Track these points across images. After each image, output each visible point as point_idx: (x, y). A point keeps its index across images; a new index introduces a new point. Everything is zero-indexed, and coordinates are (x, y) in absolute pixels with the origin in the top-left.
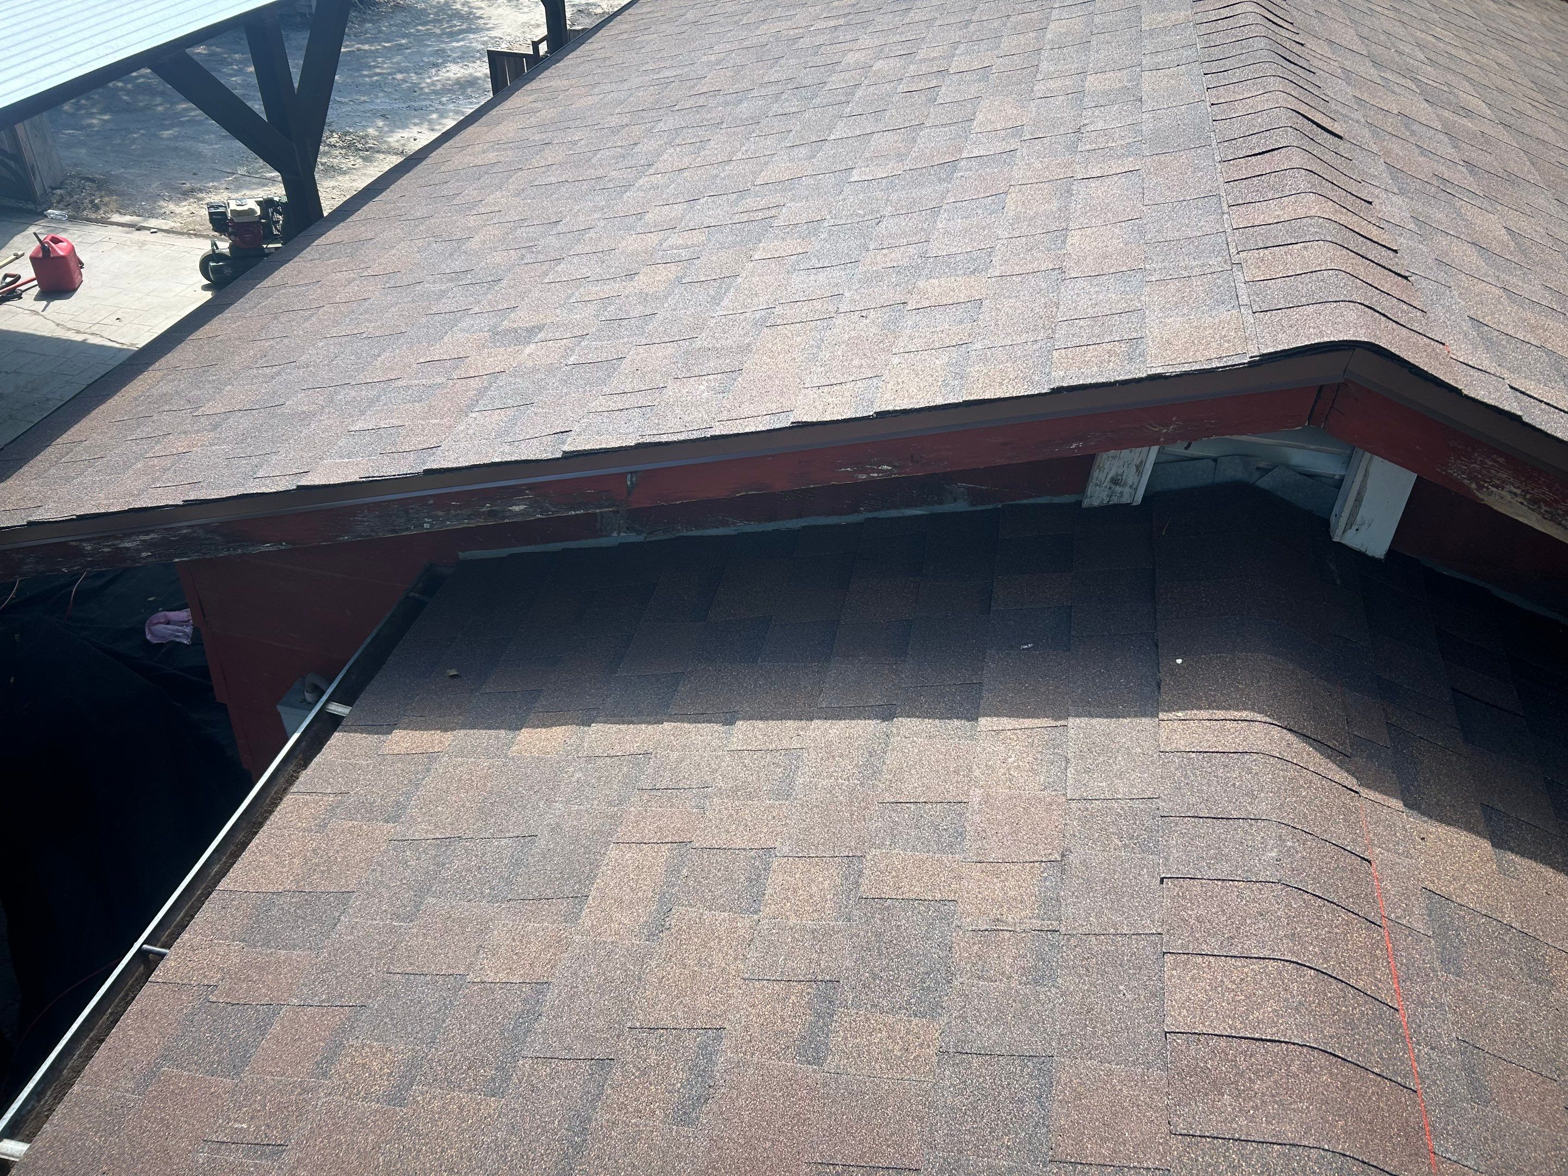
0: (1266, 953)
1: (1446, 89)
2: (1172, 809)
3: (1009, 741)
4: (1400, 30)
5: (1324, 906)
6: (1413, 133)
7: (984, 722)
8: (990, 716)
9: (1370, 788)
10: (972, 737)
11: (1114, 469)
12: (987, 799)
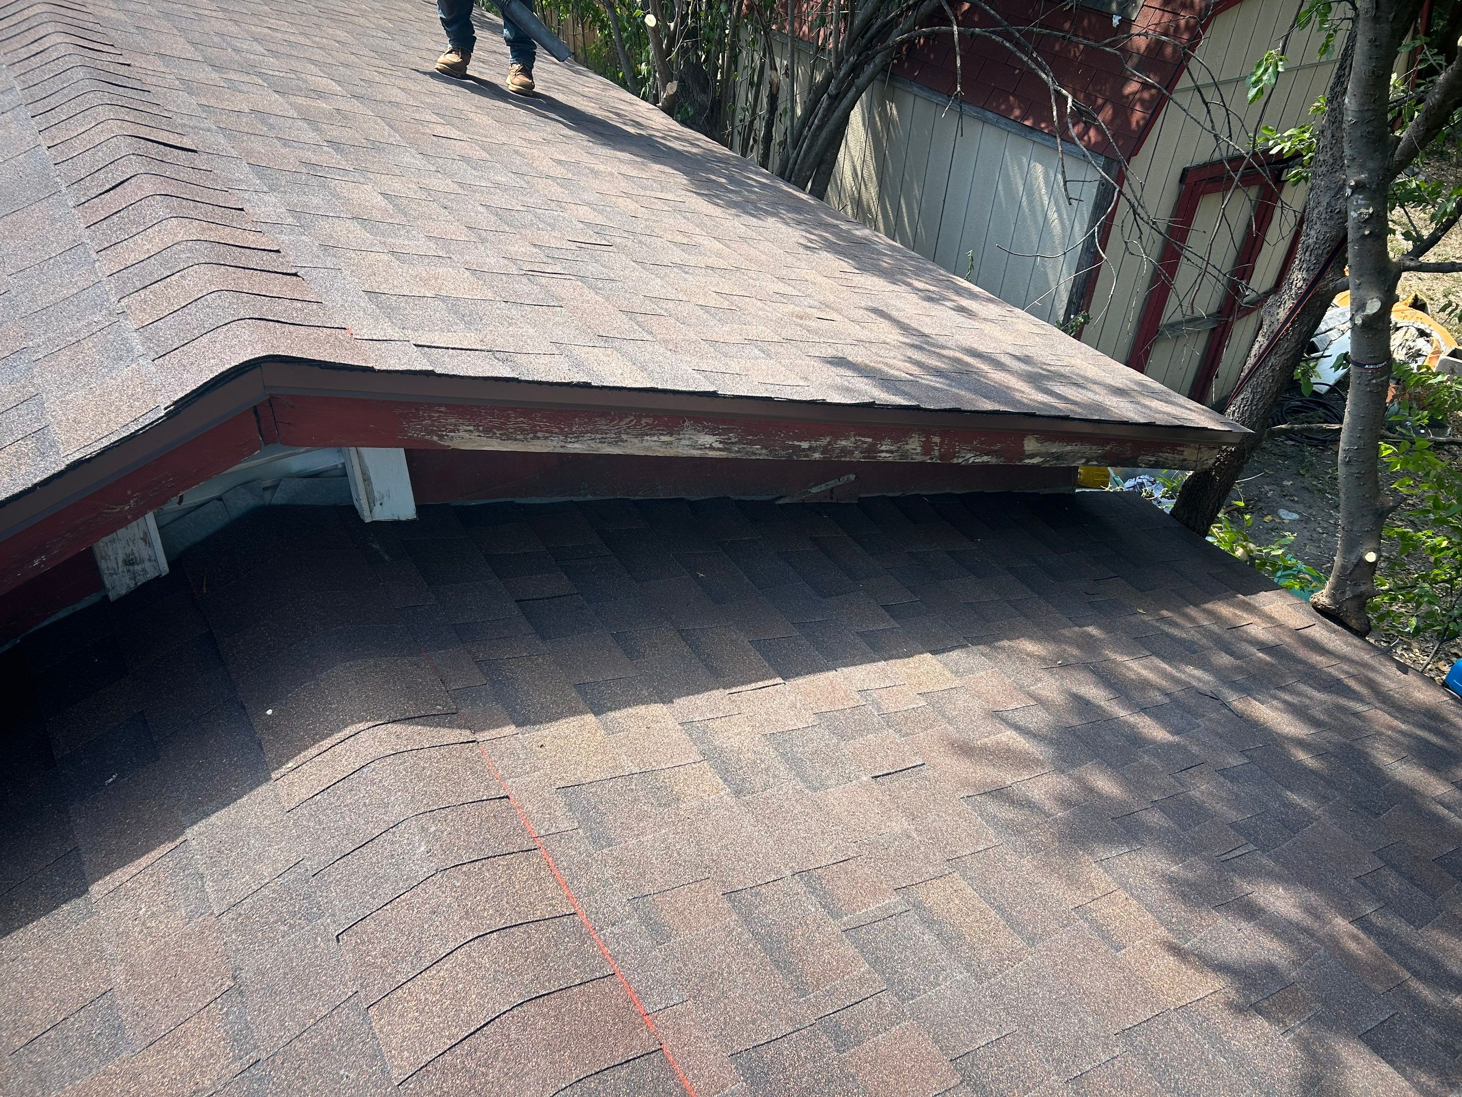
0: (452, 946)
1: (293, 76)
2: (319, 864)
3: (132, 893)
4: (233, 29)
5: (483, 865)
6: (271, 127)
7: (97, 889)
8: (100, 878)
9: (483, 730)
10: (91, 914)
11: (120, 552)
12: (133, 972)
